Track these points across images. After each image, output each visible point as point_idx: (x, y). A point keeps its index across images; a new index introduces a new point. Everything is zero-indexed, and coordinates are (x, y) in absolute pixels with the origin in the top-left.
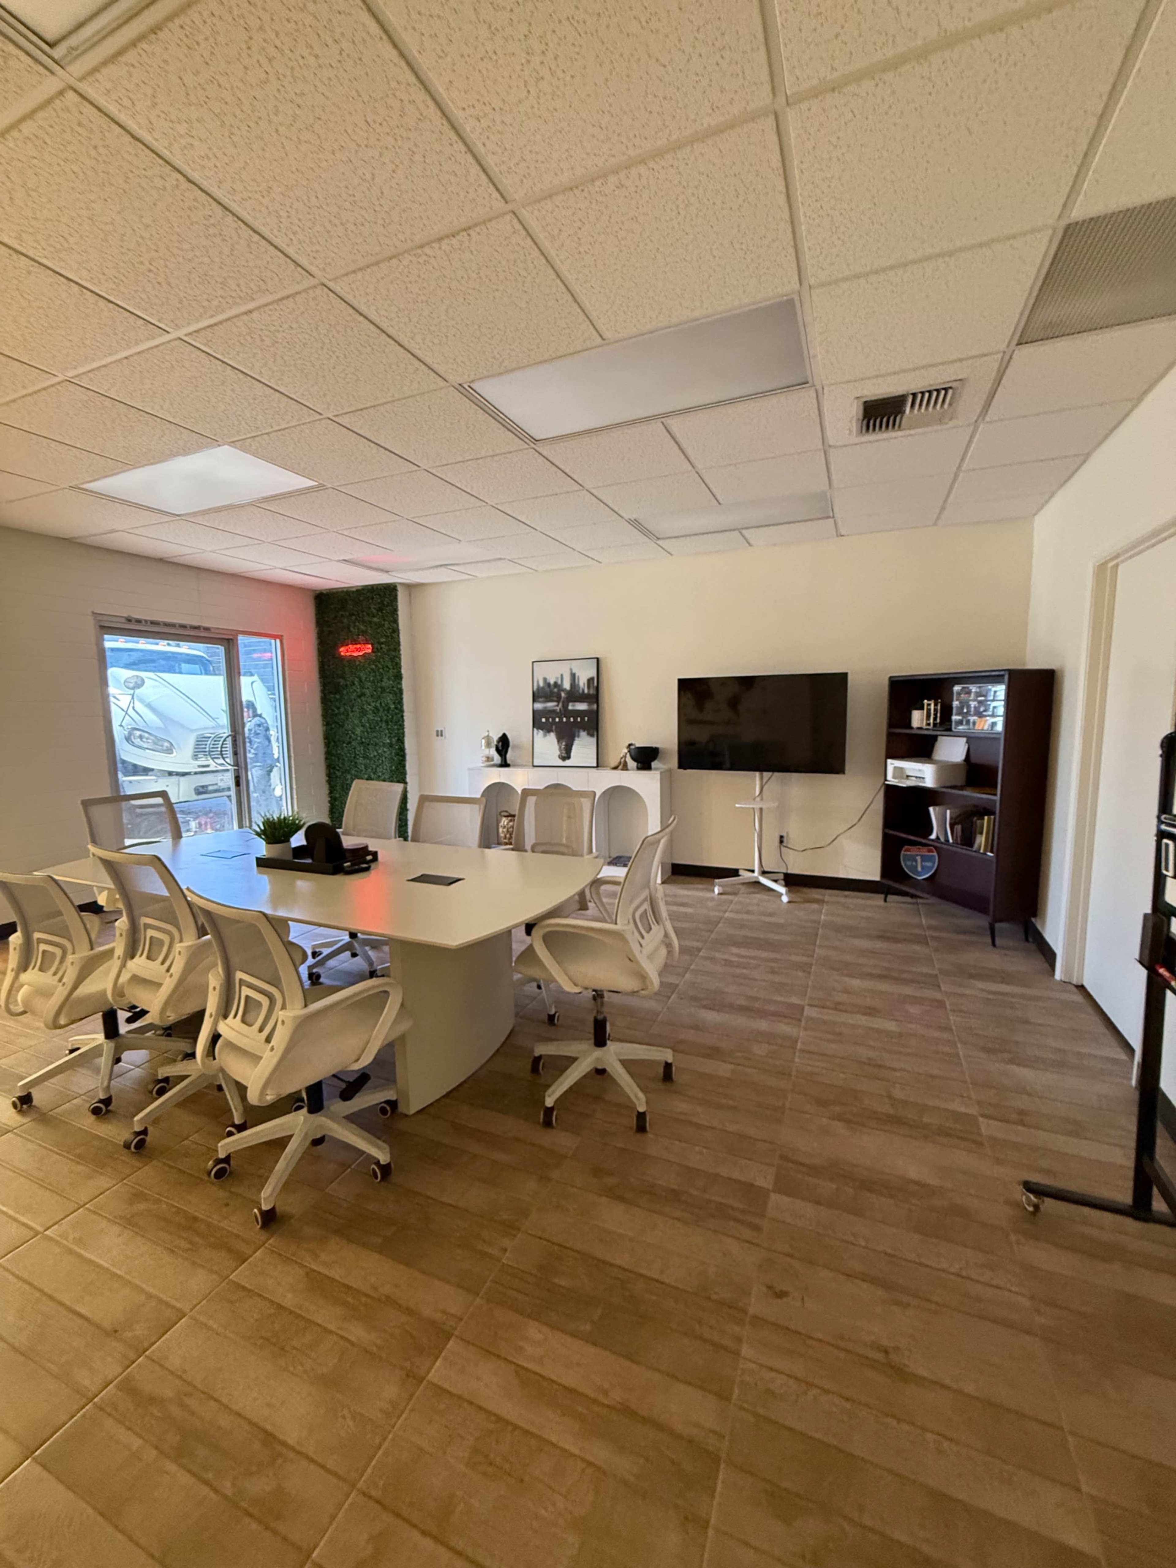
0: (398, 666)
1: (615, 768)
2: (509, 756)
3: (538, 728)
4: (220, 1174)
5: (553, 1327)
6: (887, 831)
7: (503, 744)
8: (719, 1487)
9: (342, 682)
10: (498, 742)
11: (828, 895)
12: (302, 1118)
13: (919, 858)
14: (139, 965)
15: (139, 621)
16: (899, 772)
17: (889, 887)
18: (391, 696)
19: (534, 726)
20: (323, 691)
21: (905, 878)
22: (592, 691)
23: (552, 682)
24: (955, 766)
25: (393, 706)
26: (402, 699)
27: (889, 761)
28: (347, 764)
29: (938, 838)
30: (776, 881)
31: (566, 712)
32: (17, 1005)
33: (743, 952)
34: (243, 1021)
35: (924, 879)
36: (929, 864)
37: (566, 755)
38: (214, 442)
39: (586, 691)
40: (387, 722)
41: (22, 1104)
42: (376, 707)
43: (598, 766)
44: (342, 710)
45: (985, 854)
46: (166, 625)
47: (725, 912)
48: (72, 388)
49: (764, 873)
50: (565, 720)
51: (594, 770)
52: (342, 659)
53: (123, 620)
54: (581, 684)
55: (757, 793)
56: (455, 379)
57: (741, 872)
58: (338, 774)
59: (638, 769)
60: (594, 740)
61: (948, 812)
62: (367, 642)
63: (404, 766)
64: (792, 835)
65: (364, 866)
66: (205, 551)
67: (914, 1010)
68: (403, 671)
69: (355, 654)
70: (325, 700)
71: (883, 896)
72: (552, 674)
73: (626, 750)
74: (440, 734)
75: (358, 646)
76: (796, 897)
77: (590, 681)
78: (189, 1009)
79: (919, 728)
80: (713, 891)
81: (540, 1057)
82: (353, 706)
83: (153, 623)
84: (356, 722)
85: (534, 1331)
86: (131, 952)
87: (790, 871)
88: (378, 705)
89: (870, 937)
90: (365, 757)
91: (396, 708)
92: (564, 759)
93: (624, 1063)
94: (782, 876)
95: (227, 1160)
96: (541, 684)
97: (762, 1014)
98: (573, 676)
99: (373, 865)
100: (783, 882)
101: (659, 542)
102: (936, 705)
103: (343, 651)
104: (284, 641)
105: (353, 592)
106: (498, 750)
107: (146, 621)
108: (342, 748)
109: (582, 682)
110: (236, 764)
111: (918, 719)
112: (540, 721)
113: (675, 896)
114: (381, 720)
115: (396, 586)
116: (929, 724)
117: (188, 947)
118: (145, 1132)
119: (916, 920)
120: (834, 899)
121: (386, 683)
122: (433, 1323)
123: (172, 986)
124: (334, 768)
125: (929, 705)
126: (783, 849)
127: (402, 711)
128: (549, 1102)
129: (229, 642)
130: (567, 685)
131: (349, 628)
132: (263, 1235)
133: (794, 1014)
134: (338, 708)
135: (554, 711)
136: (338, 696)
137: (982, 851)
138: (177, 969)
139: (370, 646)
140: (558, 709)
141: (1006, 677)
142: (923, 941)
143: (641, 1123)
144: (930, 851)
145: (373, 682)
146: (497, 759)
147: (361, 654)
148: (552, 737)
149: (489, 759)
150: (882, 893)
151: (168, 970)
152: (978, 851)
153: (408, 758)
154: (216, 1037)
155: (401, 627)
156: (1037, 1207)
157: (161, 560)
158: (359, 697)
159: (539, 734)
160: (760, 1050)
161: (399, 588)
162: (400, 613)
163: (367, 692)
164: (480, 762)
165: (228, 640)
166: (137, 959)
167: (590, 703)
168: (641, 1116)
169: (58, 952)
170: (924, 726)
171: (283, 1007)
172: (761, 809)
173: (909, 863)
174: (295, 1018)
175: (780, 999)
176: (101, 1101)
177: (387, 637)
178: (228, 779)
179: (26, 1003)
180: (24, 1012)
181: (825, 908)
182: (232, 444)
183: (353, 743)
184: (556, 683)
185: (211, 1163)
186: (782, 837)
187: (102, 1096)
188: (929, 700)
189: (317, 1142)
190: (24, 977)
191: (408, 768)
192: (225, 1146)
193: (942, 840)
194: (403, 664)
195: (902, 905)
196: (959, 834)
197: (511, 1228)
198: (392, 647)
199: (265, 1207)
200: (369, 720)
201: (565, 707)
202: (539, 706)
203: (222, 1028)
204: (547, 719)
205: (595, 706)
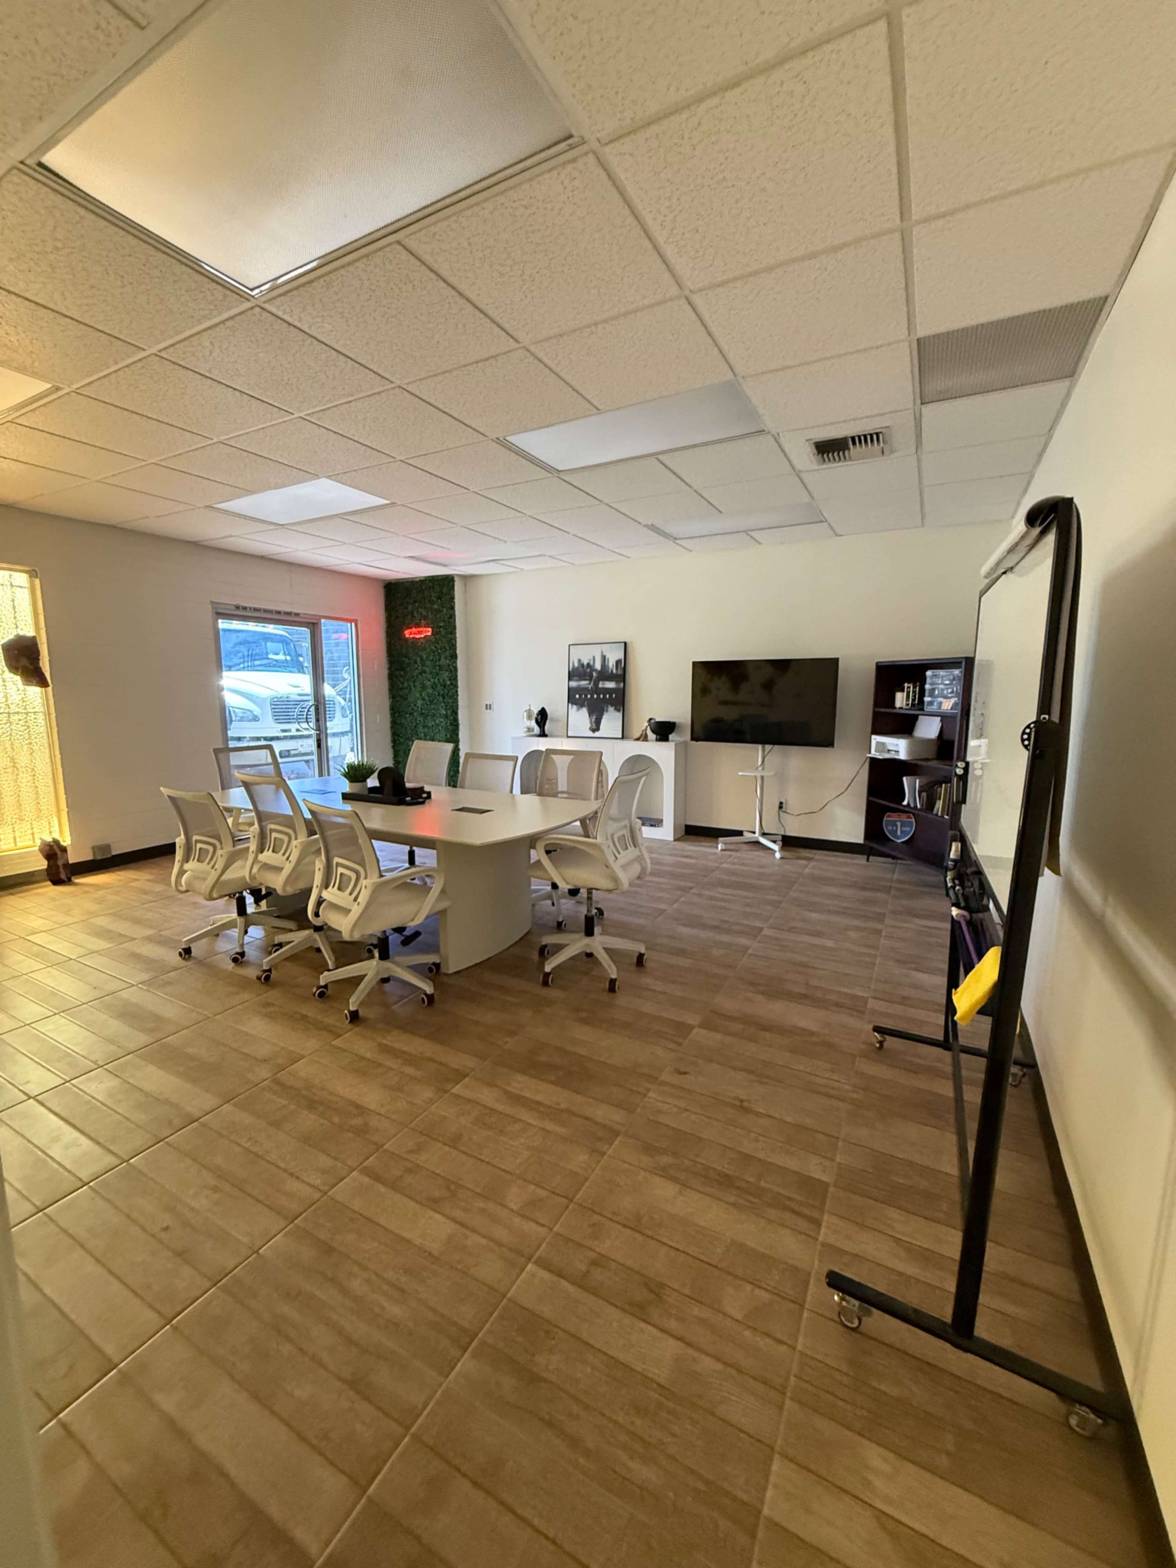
0: (454, 647)
1: (638, 739)
2: (547, 727)
3: (572, 704)
4: (322, 995)
5: (532, 1076)
6: (871, 799)
7: (542, 717)
8: (616, 1143)
9: (407, 660)
10: (538, 715)
11: (819, 855)
12: (375, 963)
13: (899, 824)
14: (267, 856)
15: (245, 608)
16: (881, 747)
17: (871, 848)
18: (447, 674)
19: (569, 702)
20: (390, 669)
21: (884, 839)
22: (620, 672)
23: (585, 663)
24: (930, 740)
25: (449, 682)
26: (456, 676)
27: (873, 737)
28: (409, 732)
29: (908, 804)
30: (774, 842)
31: (597, 690)
32: (182, 886)
33: (729, 891)
34: (339, 889)
35: (903, 842)
36: (907, 829)
37: (596, 727)
38: (316, 476)
39: (614, 671)
40: (443, 696)
41: (185, 954)
42: (434, 683)
43: (623, 738)
44: (406, 685)
45: (942, 817)
46: (265, 611)
47: (722, 863)
48: (222, 446)
49: (764, 834)
50: (595, 696)
51: (620, 741)
52: (407, 640)
53: (233, 608)
54: (610, 665)
55: (760, 763)
56: (494, 437)
57: (745, 833)
58: (402, 740)
59: (657, 740)
60: (620, 715)
61: (918, 781)
62: (427, 626)
63: (457, 735)
64: (790, 802)
65: (421, 800)
66: (298, 550)
67: (853, 934)
68: (458, 652)
69: (418, 636)
70: (391, 677)
71: (865, 857)
72: (587, 655)
73: (646, 724)
74: (488, 707)
75: (421, 629)
76: (787, 854)
77: (618, 662)
78: (301, 885)
79: (901, 708)
80: (717, 848)
81: (546, 946)
82: (414, 682)
83: (255, 610)
84: (418, 695)
85: (520, 1077)
86: (261, 849)
87: (788, 834)
88: (436, 681)
89: (843, 886)
90: (424, 726)
91: (451, 684)
92: (594, 731)
93: (607, 950)
94: (780, 838)
95: (326, 987)
96: (576, 665)
97: (728, 932)
98: (604, 658)
99: (427, 801)
100: (781, 843)
101: (678, 541)
102: (914, 687)
103: (407, 633)
104: (359, 625)
105: (417, 582)
106: (537, 722)
107: (250, 608)
108: (405, 718)
109: (611, 664)
110: (318, 728)
111: (900, 699)
112: (574, 697)
113: (683, 850)
114: (439, 695)
115: (453, 577)
116: (908, 705)
117: (302, 842)
118: (270, 970)
119: (889, 876)
120: (821, 857)
121: (443, 662)
122: (456, 1070)
123: (291, 868)
124: (398, 736)
125: (909, 687)
126: (781, 813)
127: (456, 686)
128: (548, 968)
129: (314, 626)
130: (598, 666)
131: (412, 614)
132: (350, 1026)
133: (754, 933)
134: (403, 683)
135: (586, 689)
136: (402, 673)
137: (939, 814)
138: (294, 858)
139: (430, 629)
140: (590, 687)
141: (964, 663)
142: (887, 890)
143: (612, 986)
144: (909, 817)
145: (433, 660)
146: (537, 730)
147: (422, 636)
148: (584, 711)
149: (530, 729)
150: (862, 854)
151: (287, 859)
152: (937, 815)
153: (461, 727)
154: (320, 902)
155: (457, 613)
156: (881, 1043)
157: (262, 558)
158: (421, 673)
159: (573, 709)
160: (716, 952)
161: (456, 579)
162: (456, 601)
163: (428, 670)
164: (522, 733)
165: (313, 624)
166: (265, 853)
167: (617, 682)
168: (613, 982)
169: (211, 849)
170: (904, 707)
171: (366, 878)
172: (762, 778)
173: (890, 828)
174: (374, 883)
175: (746, 922)
176: (237, 953)
177: (444, 621)
178: (310, 745)
179: (188, 884)
180: (187, 891)
181: (812, 863)
182: (329, 477)
183: (415, 714)
184: (588, 664)
185: (314, 990)
186: (781, 803)
187: (238, 950)
188: (909, 683)
189: (385, 980)
190: (186, 866)
191: (460, 736)
192: (325, 978)
193: (912, 805)
194: (458, 645)
195: (884, 865)
196: (925, 799)
197: (512, 1034)
198: (449, 630)
199: (352, 1009)
200: (428, 693)
201: (596, 684)
202: (573, 684)
203: (325, 894)
204: (580, 696)
205: (622, 685)
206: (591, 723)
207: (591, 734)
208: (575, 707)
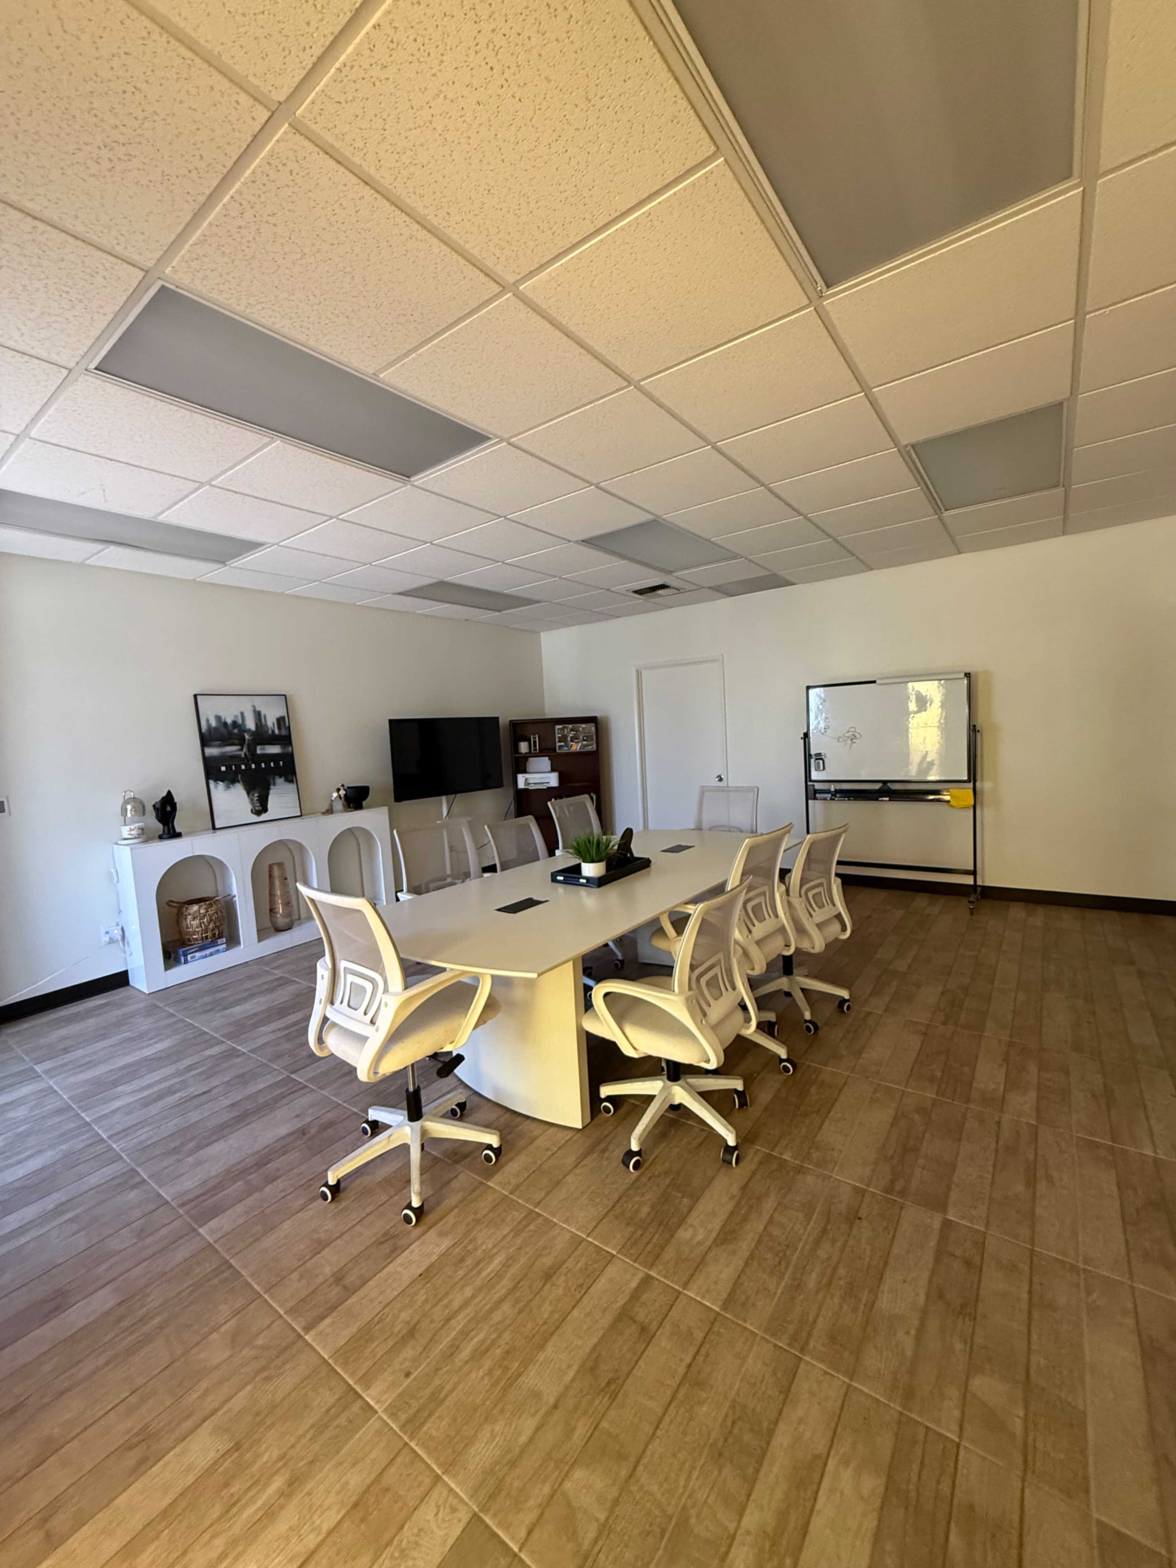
1: (322, 813)
16: (528, 781)
19: (208, 778)
22: (283, 733)
23: (229, 721)
27: (519, 775)
31: (253, 757)
37: (261, 807)
39: (277, 732)
43: (302, 815)
51: (298, 821)
54: (268, 724)
55: (445, 815)
72: (227, 710)
73: (331, 792)
77: (279, 720)
79: (525, 753)
96: (213, 723)
98: (258, 715)
109: (271, 722)
111: (525, 747)
112: (216, 772)
125: (534, 738)
130: (251, 725)
135: (237, 757)
140: (242, 754)
167: (282, 746)
184: (235, 723)
188: (533, 735)
201: (252, 751)
202: (212, 751)
204: (227, 768)
205: (288, 748)
206: (253, 804)
207: (255, 818)
208: (221, 785)
